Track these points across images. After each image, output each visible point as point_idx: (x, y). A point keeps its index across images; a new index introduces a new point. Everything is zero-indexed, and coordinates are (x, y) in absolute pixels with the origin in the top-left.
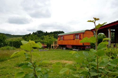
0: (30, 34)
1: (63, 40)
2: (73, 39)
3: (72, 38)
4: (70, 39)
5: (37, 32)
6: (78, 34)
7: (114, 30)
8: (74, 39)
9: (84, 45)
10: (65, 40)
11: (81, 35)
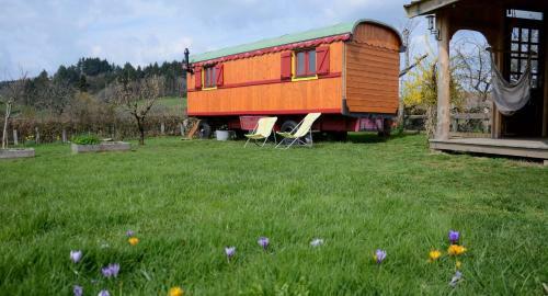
0: (44, 73)
1: (220, 86)
2: (278, 76)
3: (276, 74)
4: (261, 79)
5: (80, 63)
6: (309, 44)
7: (538, 16)
8: (286, 79)
9: (351, 109)
10: (231, 87)
11: (328, 50)
